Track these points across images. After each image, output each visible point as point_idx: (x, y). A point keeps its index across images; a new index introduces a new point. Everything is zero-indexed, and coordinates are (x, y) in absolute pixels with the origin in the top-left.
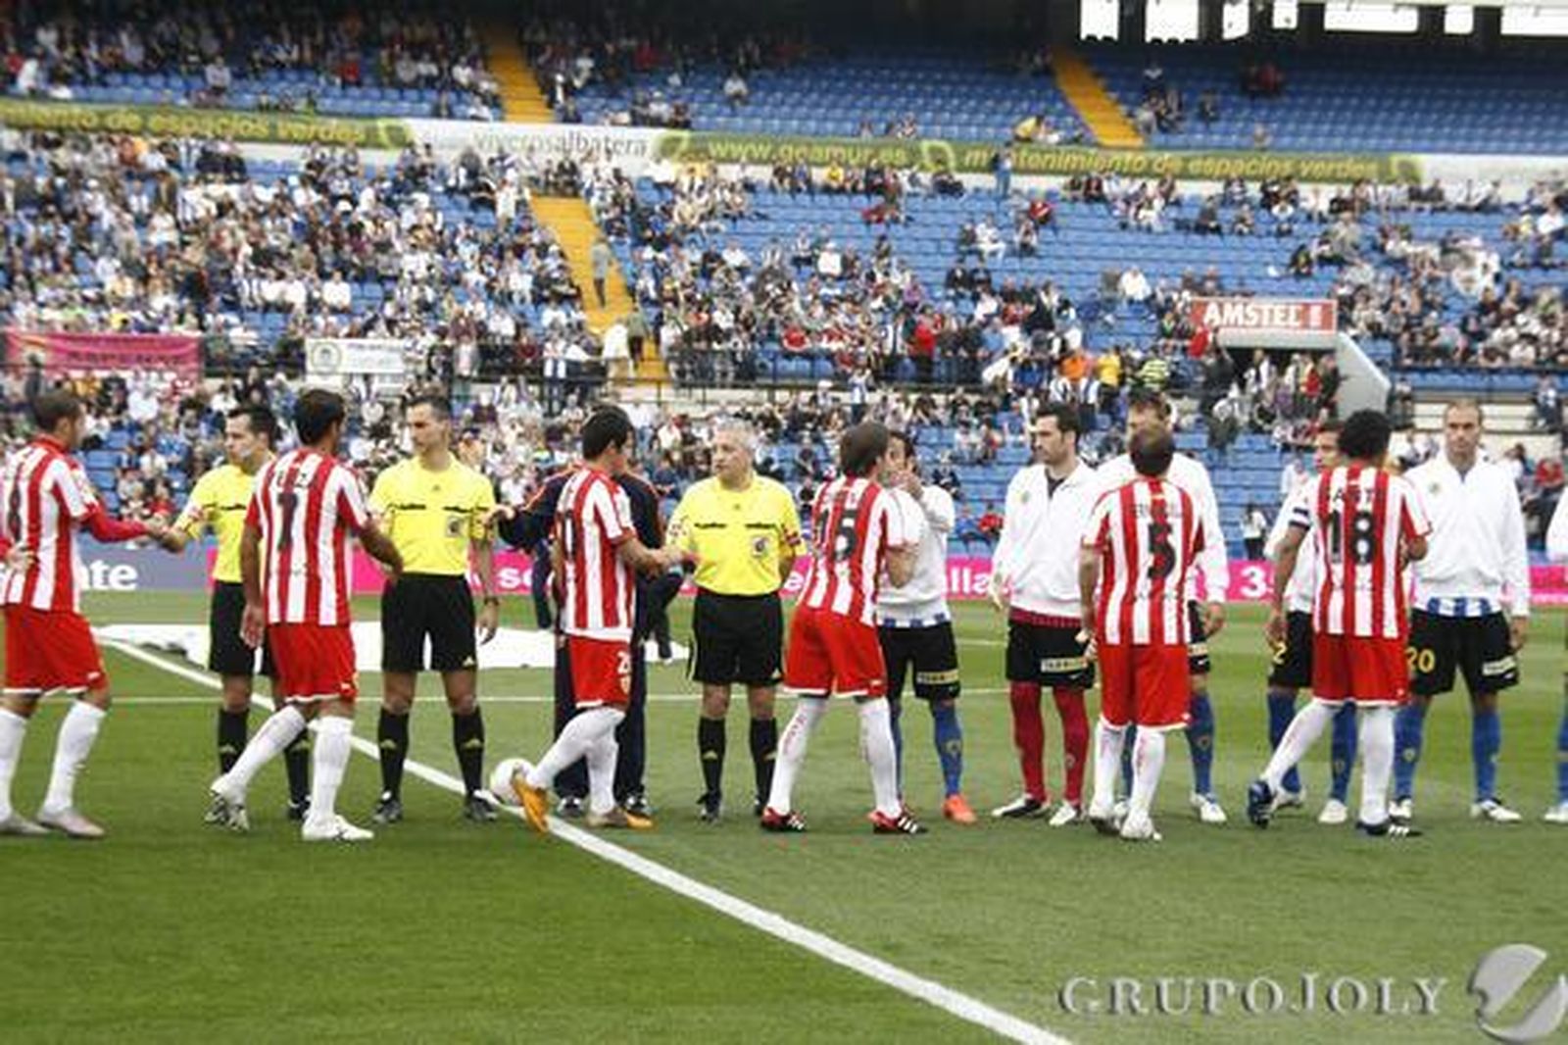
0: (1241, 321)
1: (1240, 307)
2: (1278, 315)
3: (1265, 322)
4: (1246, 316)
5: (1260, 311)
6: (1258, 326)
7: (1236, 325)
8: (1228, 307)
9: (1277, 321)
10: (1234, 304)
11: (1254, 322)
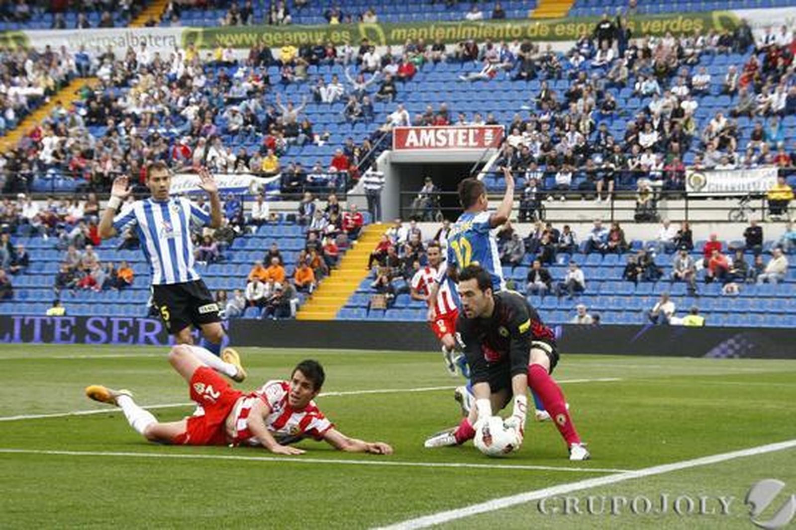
0: (433, 144)
1: (432, 132)
2: (461, 137)
3: (451, 143)
4: (437, 140)
5: (447, 136)
6: (447, 146)
7: (430, 146)
8: (423, 133)
9: (460, 143)
10: (428, 130)
11: (444, 143)
